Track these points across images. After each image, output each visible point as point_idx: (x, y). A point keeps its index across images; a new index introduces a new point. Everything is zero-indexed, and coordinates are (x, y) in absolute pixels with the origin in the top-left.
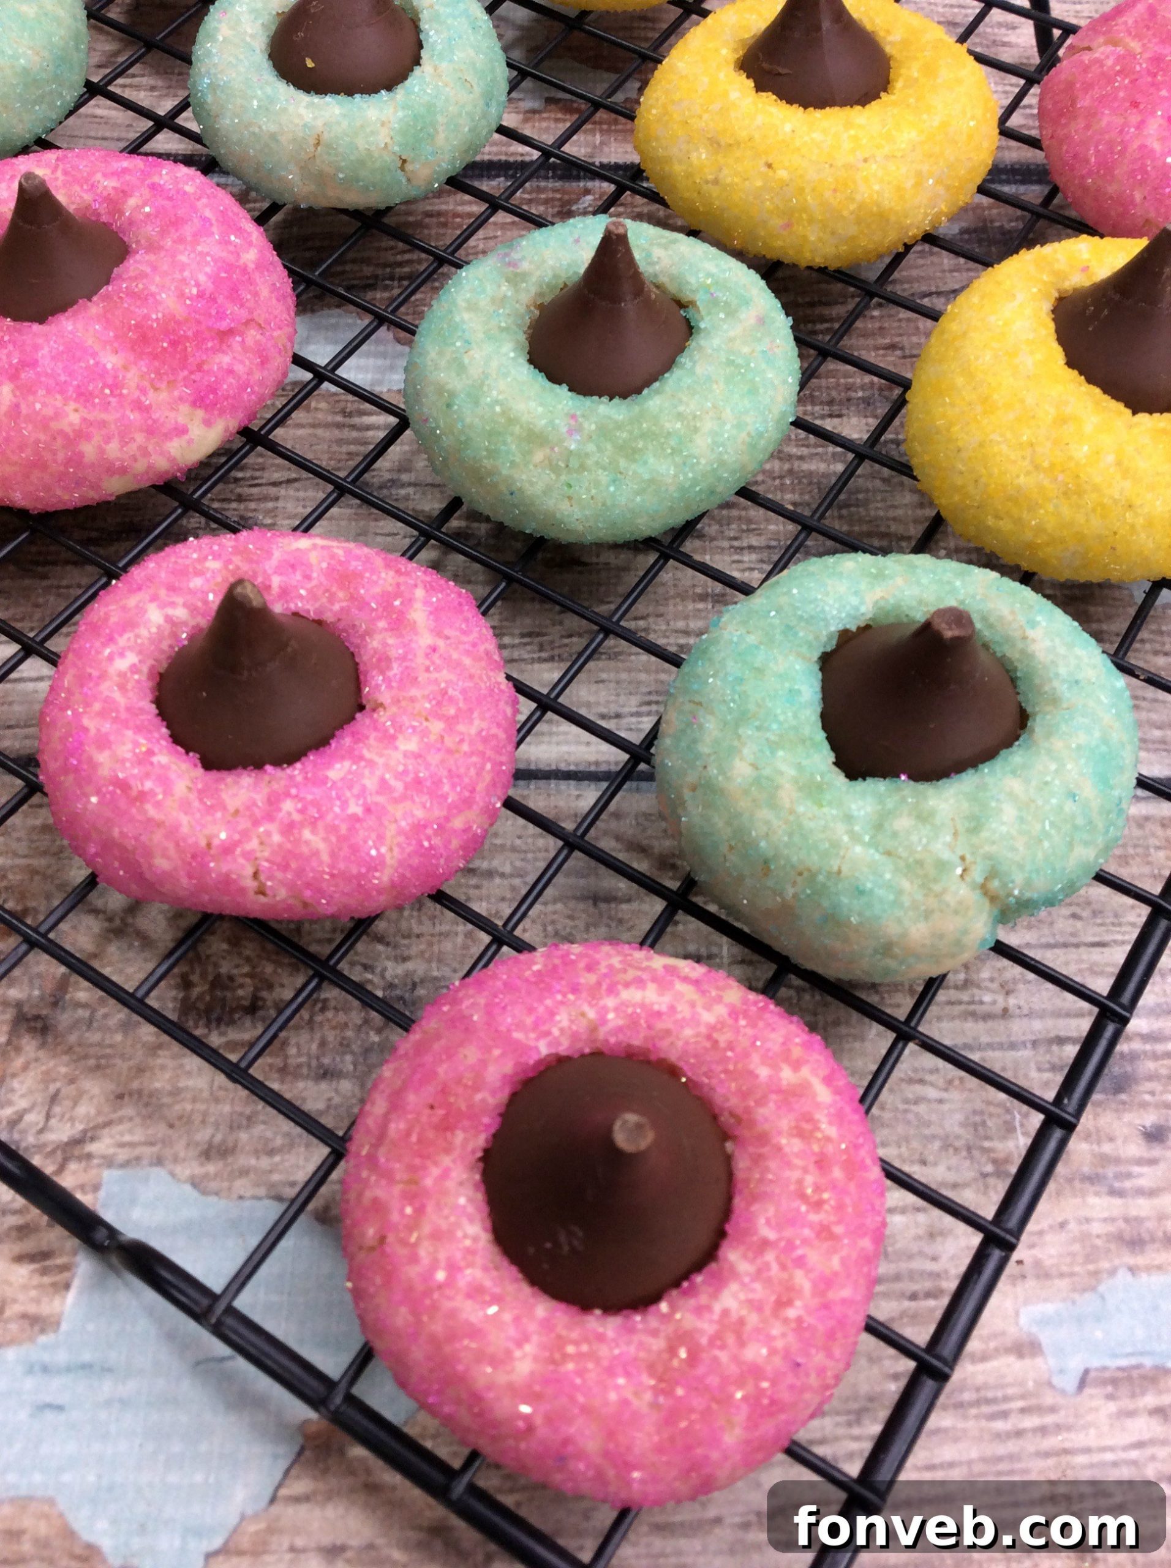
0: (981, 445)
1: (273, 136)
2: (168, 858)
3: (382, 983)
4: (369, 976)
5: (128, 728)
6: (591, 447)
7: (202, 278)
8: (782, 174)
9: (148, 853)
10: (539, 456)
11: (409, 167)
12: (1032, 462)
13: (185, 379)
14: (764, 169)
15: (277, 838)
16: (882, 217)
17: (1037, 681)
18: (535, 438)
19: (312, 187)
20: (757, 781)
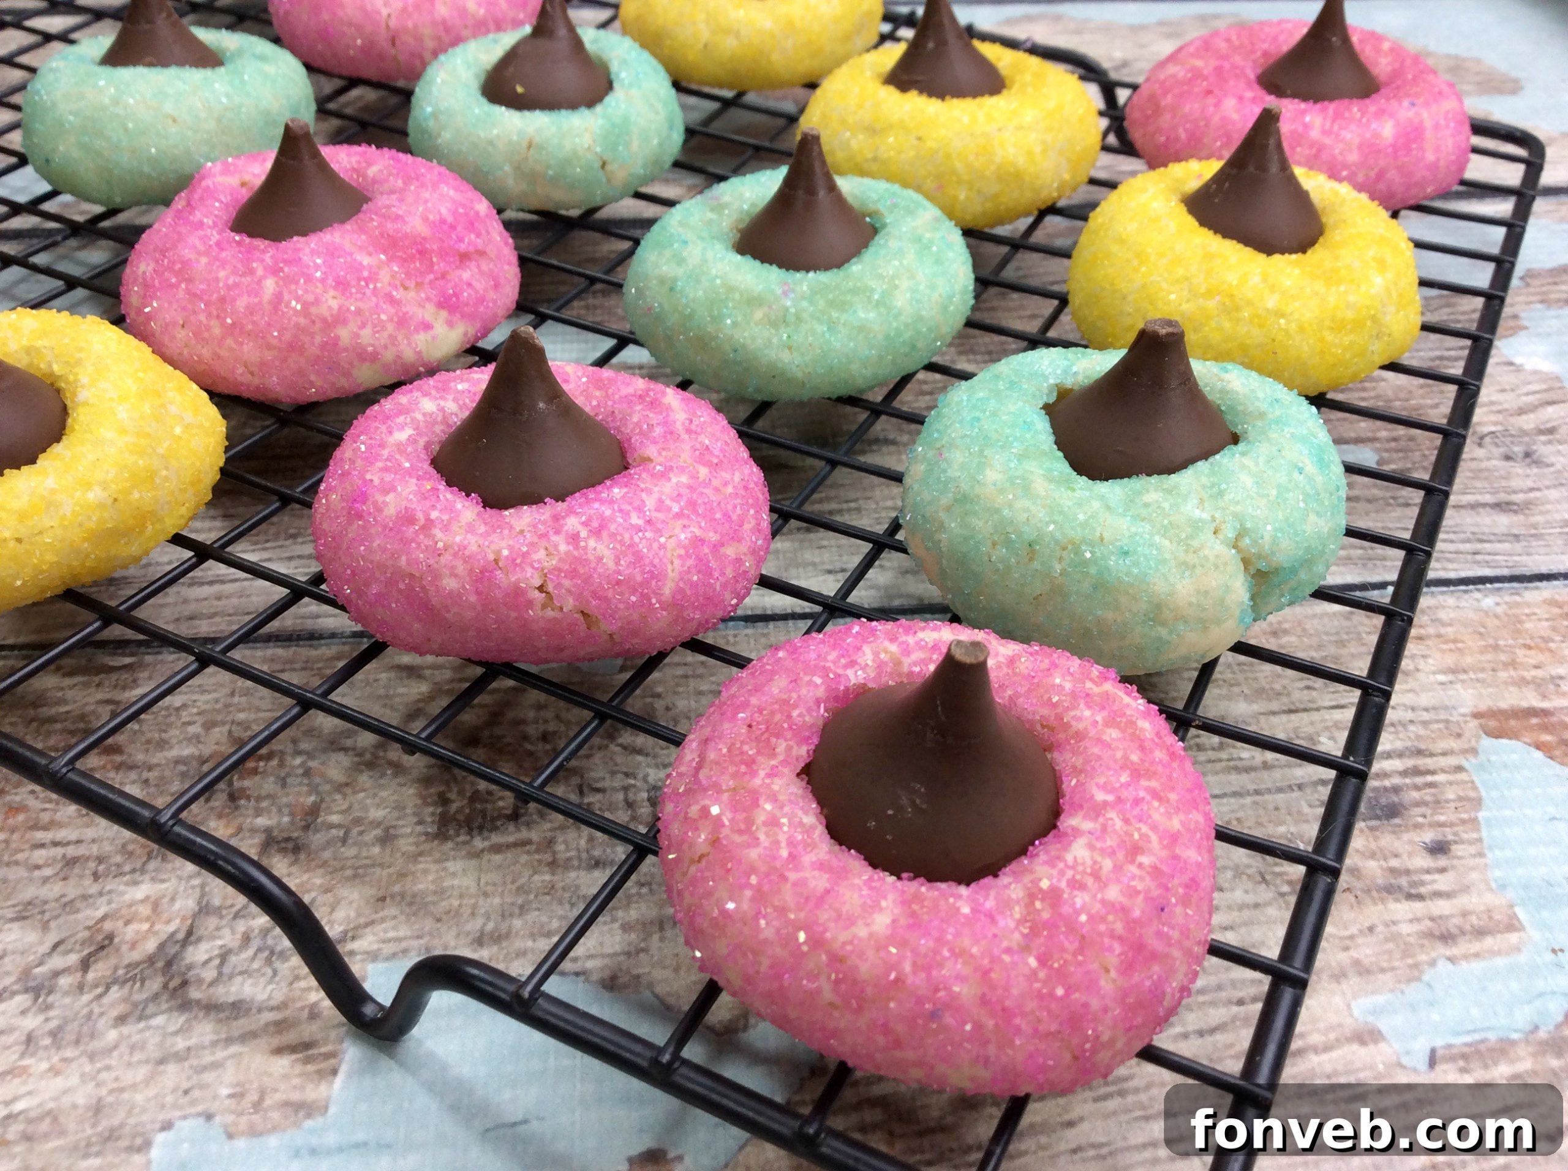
0: (1144, 286)
1: (491, 143)
2: (456, 576)
3: (646, 787)
4: (632, 782)
5: (411, 476)
6: (805, 304)
7: (444, 211)
8: (930, 144)
10: (759, 314)
11: (608, 168)
12: (1190, 291)
13: (431, 282)
14: (915, 142)
15: (563, 548)
16: (1018, 176)
17: (1240, 408)
18: (754, 301)
19: (524, 186)
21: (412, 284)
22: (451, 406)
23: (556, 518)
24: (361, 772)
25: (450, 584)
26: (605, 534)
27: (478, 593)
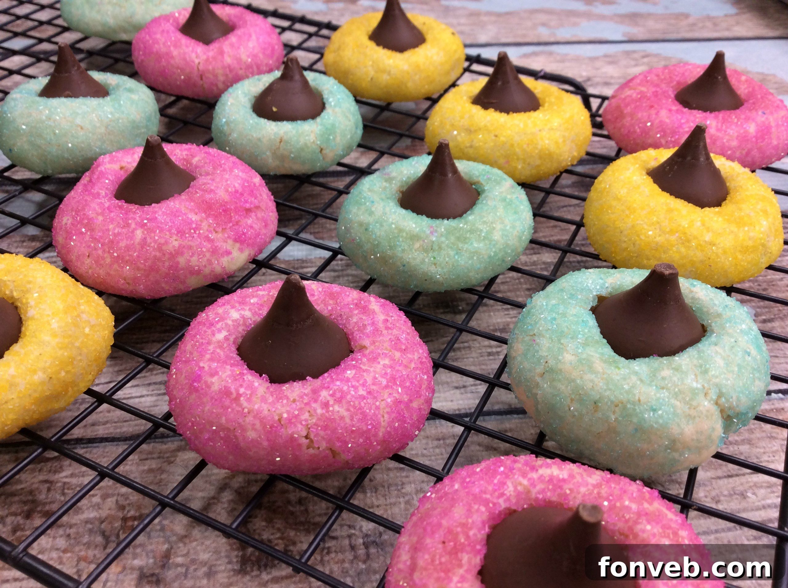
0: (633, 226)
1: (259, 140)
2: (255, 430)
3: (361, 535)
4: (353, 531)
5: (227, 364)
6: (443, 239)
7: (237, 185)
8: (502, 139)
9: (244, 429)
10: (417, 245)
11: (324, 152)
12: (660, 230)
13: (230, 227)
14: (494, 138)
15: (319, 411)
16: (550, 155)
17: (705, 310)
18: (414, 237)
19: (277, 163)
20: (580, 361)
21: (220, 230)
22: (248, 314)
23: (315, 392)
24: (194, 527)
25: (251, 435)
26: (344, 401)
27: (268, 440)
